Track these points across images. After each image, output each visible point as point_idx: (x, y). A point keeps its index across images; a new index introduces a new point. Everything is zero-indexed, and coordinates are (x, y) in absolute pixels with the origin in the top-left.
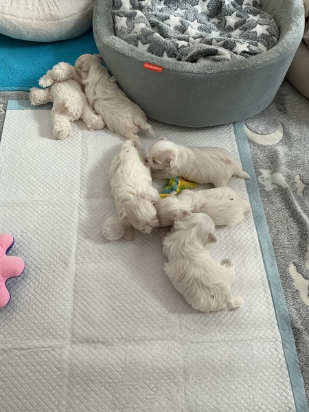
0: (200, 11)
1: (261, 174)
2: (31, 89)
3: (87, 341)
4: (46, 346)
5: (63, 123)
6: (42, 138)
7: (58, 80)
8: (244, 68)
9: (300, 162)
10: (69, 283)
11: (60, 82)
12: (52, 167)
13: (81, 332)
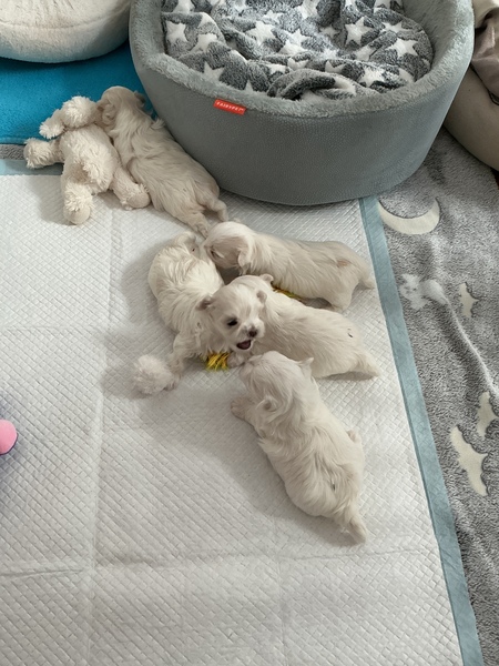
0: (305, 16)
1: (404, 282)
2: (26, 142)
3: (122, 560)
4: (55, 569)
5: (80, 197)
6: (45, 223)
7: (72, 125)
8: (378, 109)
9: (466, 262)
10: (92, 464)
11: (74, 128)
12: (62, 270)
13: (111, 545)
